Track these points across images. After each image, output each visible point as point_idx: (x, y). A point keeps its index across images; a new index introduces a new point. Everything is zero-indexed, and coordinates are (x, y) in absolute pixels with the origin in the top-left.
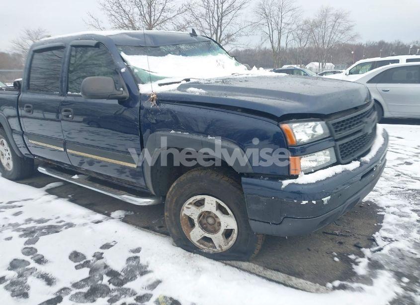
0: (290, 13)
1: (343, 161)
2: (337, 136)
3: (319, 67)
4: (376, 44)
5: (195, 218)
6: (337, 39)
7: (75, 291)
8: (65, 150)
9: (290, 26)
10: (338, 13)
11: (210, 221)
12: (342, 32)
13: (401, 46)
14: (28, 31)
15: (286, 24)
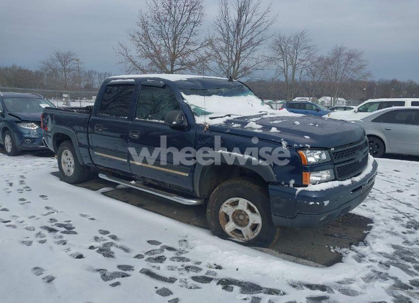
0: (304, 51)
1: (339, 179)
2: (336, 161)
3: (331, 101)
4: (388, 83)
5: (230, 214)
6: (349, 76)
7: (147, 257)
8: (128, 161)
9: (304, 63)
10: (351, 53)
11: (241, 217)
12: (355, 71)
13: (414, 85)
14: (58, 54)
15: (300, 60)
